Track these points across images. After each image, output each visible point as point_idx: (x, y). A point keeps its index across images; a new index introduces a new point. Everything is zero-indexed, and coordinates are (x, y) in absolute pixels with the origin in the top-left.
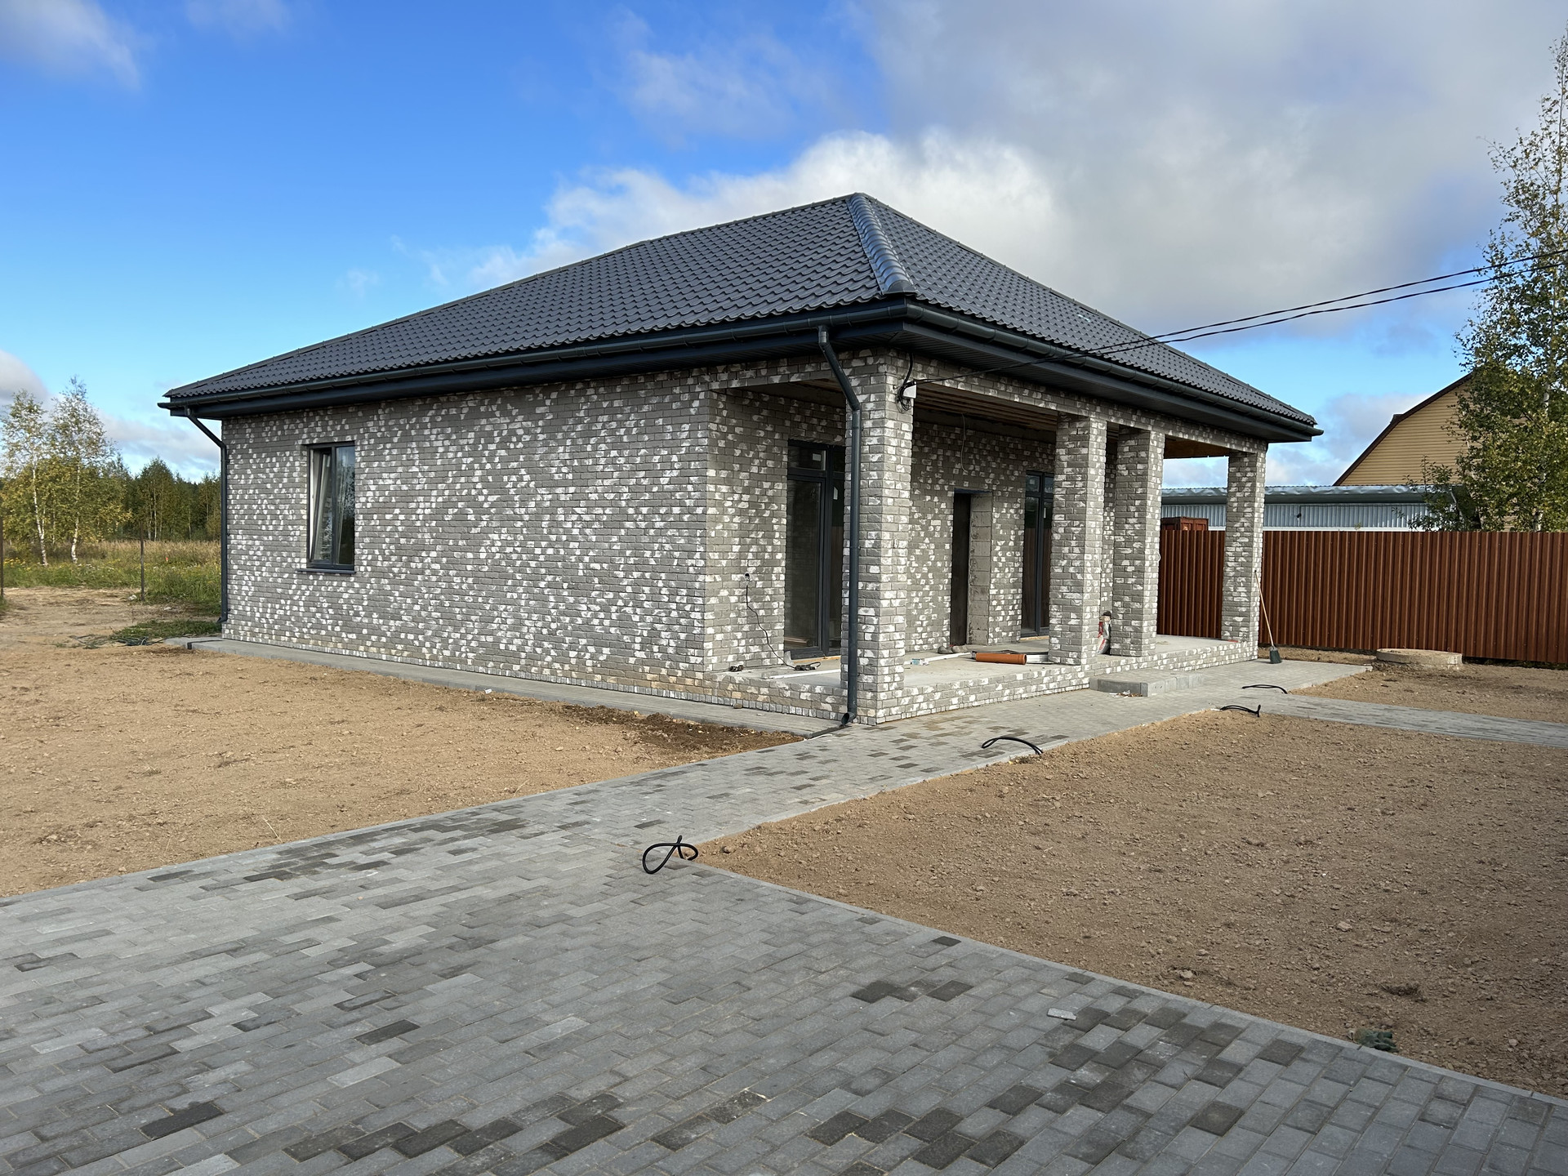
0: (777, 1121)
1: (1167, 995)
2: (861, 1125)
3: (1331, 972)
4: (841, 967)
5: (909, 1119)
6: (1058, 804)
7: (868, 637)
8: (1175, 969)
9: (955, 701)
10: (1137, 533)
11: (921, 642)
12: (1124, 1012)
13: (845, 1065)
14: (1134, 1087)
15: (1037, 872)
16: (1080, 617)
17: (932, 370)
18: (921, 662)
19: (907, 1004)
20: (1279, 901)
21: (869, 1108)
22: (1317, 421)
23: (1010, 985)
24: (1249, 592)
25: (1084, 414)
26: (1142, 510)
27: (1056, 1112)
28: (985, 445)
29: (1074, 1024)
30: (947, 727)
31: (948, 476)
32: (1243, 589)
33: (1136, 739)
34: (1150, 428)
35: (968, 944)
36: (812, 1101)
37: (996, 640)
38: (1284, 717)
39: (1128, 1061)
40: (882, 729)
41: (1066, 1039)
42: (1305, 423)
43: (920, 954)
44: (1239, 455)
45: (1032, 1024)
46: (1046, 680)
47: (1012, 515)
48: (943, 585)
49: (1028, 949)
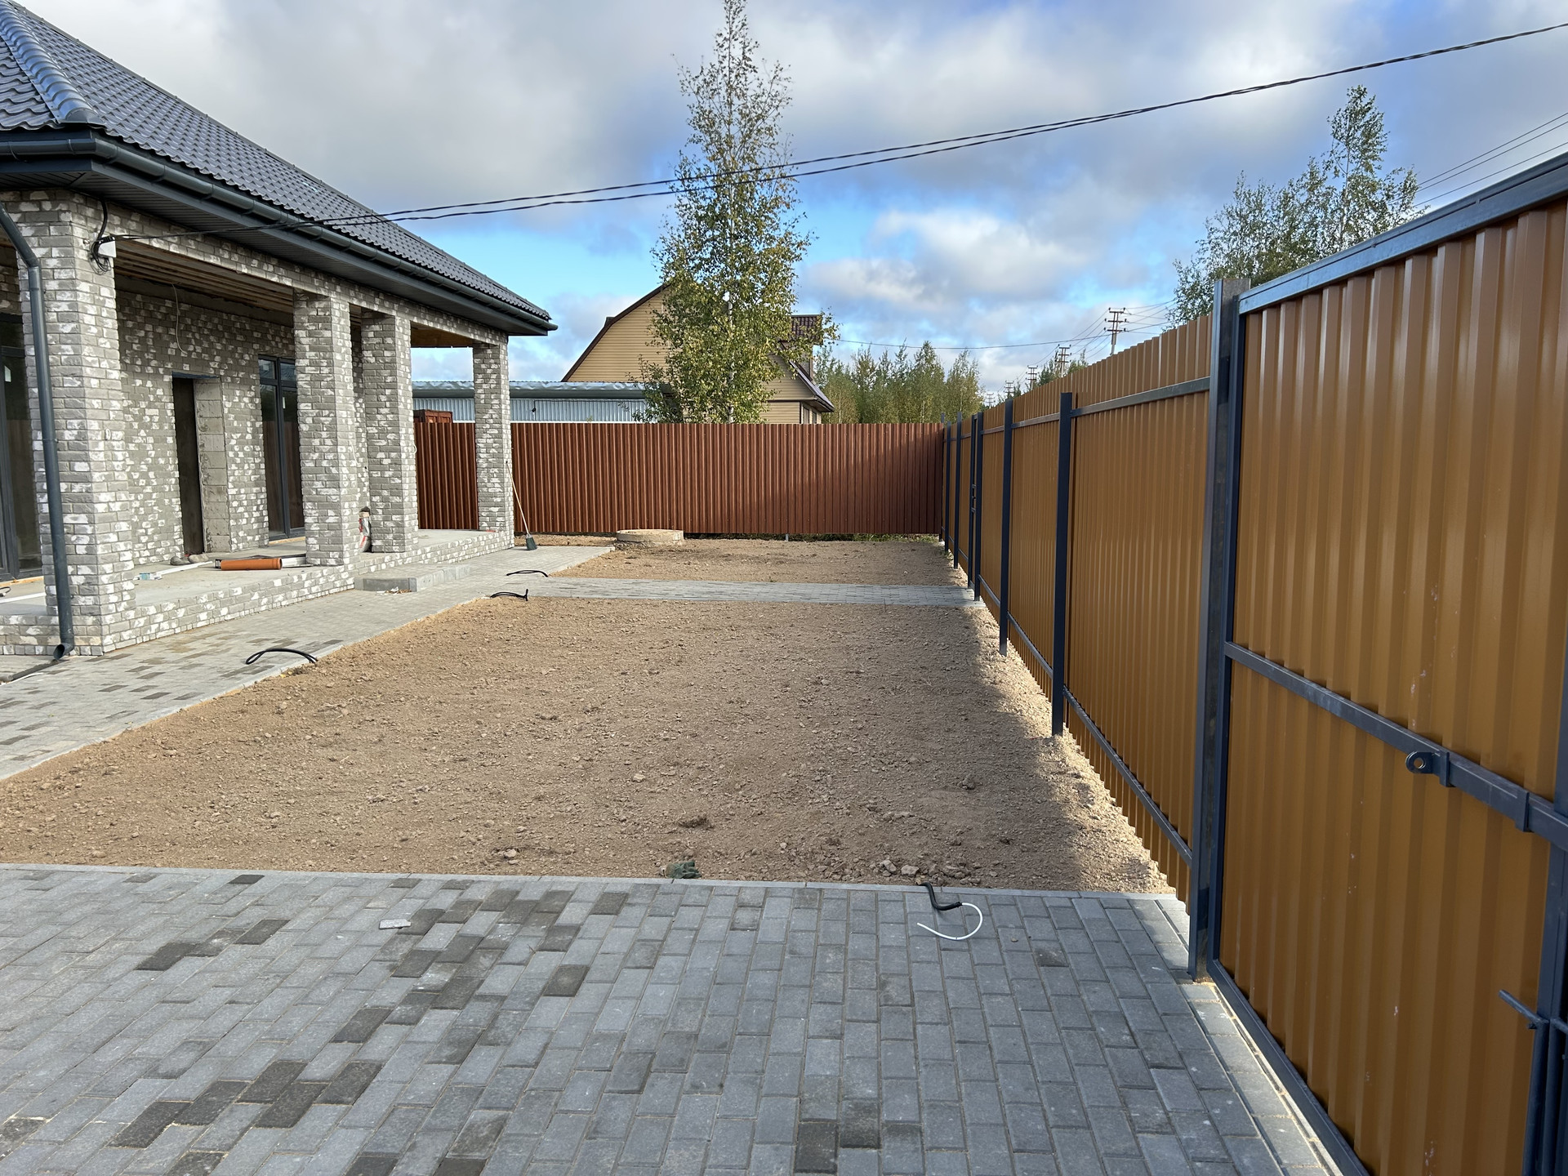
0: (66, 1141)
1: (496, 878)
2: (181, 1112)
3: (637, 821)
4: (115, 939)
5: (242, 1085)
6: (345, 711)
7: (81, 550)
8: (498, 851)
9: (203, 616)
10: (391, 423)
11: (147, 553)
12: (459, 905)
13: (144, 1050)
14: (483, 975)
15: (336, 785)
16: (339, 514)
17: (133, 225)
18: (152, 577)
19: (212, 959)
20: (581, 766)
21: (188, 1088)
22: (551, 316)
23: (331, 909)
24: (502, 482)
25: (323, 293)
26: (393, 399)
27: (410, 1024)
28: (205, 323)
29: (410, 930)
30: (199, 647)
31: (162, 357)
32: (496, 480)
33: (414, 635)
34: (394, 313)
35: (273, 877)
36: (109, 1103)
37: (241, 545)
38: (550, 599)
39: (473, 951)
40: (113, 658)
41: (405, 947)
42: (541, 317)
43: (216, 901)
44: (483, 347)
45: (364, 942)
46: (307, 584)
47: (246, 404)
48: (169, 485)
49: (342, 867)
